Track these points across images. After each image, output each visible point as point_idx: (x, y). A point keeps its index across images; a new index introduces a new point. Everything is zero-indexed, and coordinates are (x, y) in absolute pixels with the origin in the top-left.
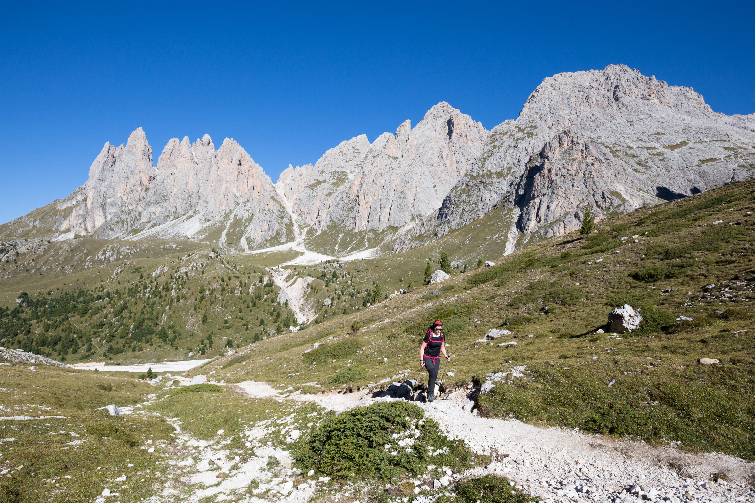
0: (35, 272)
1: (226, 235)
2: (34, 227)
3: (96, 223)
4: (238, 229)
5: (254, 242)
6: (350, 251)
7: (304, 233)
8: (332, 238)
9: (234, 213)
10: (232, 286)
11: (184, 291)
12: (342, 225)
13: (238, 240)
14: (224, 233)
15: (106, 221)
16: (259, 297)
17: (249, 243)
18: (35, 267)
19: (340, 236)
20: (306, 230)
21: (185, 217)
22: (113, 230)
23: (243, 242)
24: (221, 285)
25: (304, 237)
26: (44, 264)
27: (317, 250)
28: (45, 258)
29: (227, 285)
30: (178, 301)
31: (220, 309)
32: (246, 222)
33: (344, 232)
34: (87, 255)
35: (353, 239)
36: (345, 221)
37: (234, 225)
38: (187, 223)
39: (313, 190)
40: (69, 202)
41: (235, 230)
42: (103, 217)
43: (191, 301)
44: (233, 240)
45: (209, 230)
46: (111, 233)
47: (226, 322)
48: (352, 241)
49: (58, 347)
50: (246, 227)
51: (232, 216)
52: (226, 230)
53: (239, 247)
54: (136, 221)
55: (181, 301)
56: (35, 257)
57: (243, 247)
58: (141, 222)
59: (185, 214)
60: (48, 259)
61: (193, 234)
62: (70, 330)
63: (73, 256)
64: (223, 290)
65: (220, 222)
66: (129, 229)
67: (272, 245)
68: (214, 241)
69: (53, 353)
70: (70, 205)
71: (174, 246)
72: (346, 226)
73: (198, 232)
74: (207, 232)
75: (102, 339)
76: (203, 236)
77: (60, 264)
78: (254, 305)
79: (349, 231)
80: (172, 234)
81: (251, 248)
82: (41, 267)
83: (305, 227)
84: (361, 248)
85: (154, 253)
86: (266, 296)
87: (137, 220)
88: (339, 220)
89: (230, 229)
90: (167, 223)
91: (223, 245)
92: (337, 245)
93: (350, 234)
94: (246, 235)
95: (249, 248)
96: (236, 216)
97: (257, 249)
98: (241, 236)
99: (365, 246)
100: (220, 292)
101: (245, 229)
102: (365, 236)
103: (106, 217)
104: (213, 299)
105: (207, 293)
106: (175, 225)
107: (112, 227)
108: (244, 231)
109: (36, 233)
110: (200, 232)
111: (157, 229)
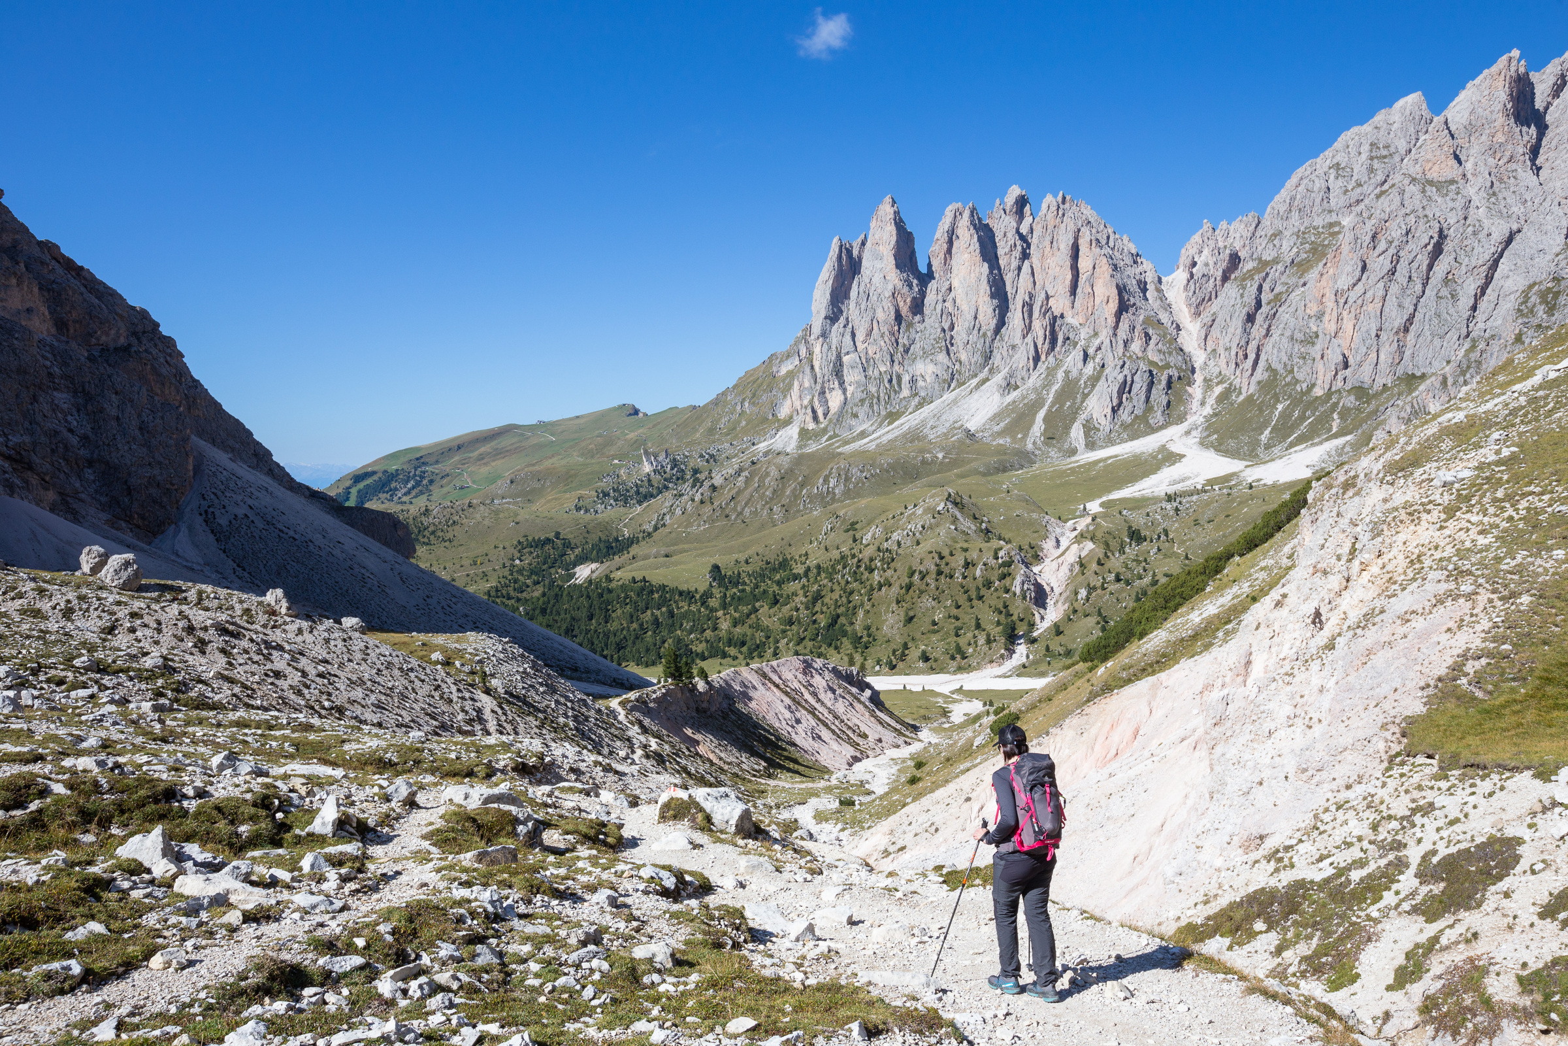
0: (736, 519)
1: (1044, 420)
2: (742, 413)
3: (830, 404)
4: (1068, 403)
5: (1099, 430)
6: (1292, 445)
7: (1211, 401)
8: (1261, 410)
9: (1064, 368)
10: (953, 565)
11: (889, 573)
12: (1288, 379)
13: (1067, 428)
14: (1041, 414)
15: (846, 399)
16: (988, 584)
17: (1087, 435)
18: (735, 509)
19: (1280, 407)
20: (1218, 390)
21: (974, 382)
22: (855, 416)
23: (1077, 433)
24: (937, 565)
25: (1208, 410)
26: (746, 504)
27: (1220, 448)
28: (747, 493)
29: (947, 564)
30: (880, 589)
31: (930, 603)
32: (1085, 387)
33: (1290, 396)
34: (802, 485)
35: (1308, 413)
36: (1296, 369)
37: (1060, 397)
38: (976, 395)
39: (1244, 288)
40: (789, 362)
41: (1062, 406)
42: (840, 392)
43: (895, 590)
44: (1056, 432)
45: (1013, 411)
46: (853, 422)
47: (934, 623)
48: (1303, 418)
49: (744, 649)
50: (1085, 396)
51: (1060, 375)
52: (1046, 407)
53: (1066, 446)
54: (893, 394)
55: (884, 589)
56: (734, 491)
57: (1075, 444)
58: (901, 396)
59: (976, 375)
60: (752, 496)
61: (983, 421)
62: (757, 627)
63: (784, 487)
64: (940, 573)
65: (1035, 389)
66: (883, 413)
67: (1134, 437)
68: (1020, 436)
69: (739, 656)
70: (791, 367)
71: (940, 456)
72: (1297, 381)
73: (992, 419)
74: (1008, 415)
75: (790, 641)
76: (1002, 425)
77: (767, 503)
78: (980, 598)
79: (1303, 393)
80: (947, 425)
81: (1091, 445)
82: (743, 509)
83: (1218, 384)
84: (1319, 436)
85: (905, 473)
86: (997, 583)
87: (895, 392)
88: (1285, 365)
89: (1053, 404)
90: (944, 397)
91: (1034, 443)
92: (1267, 432)
93: (1304, 401)
94: (1082, 417)
95: (1087, 445)
96: (1067, 373)
97: (1102, 447)
98: (1074, 420)
99: (1330, 429)
100: (934, 576)
101: (1083, 402)
102: (1336, 404)
103: (844, 391)
104: (923, 587)
105: (916, 577)
106: (955, 401)
107: (855, 409)
108: (1079, 408)
109: (747, 424)
110: (997, 417)
111: (926, 411)
